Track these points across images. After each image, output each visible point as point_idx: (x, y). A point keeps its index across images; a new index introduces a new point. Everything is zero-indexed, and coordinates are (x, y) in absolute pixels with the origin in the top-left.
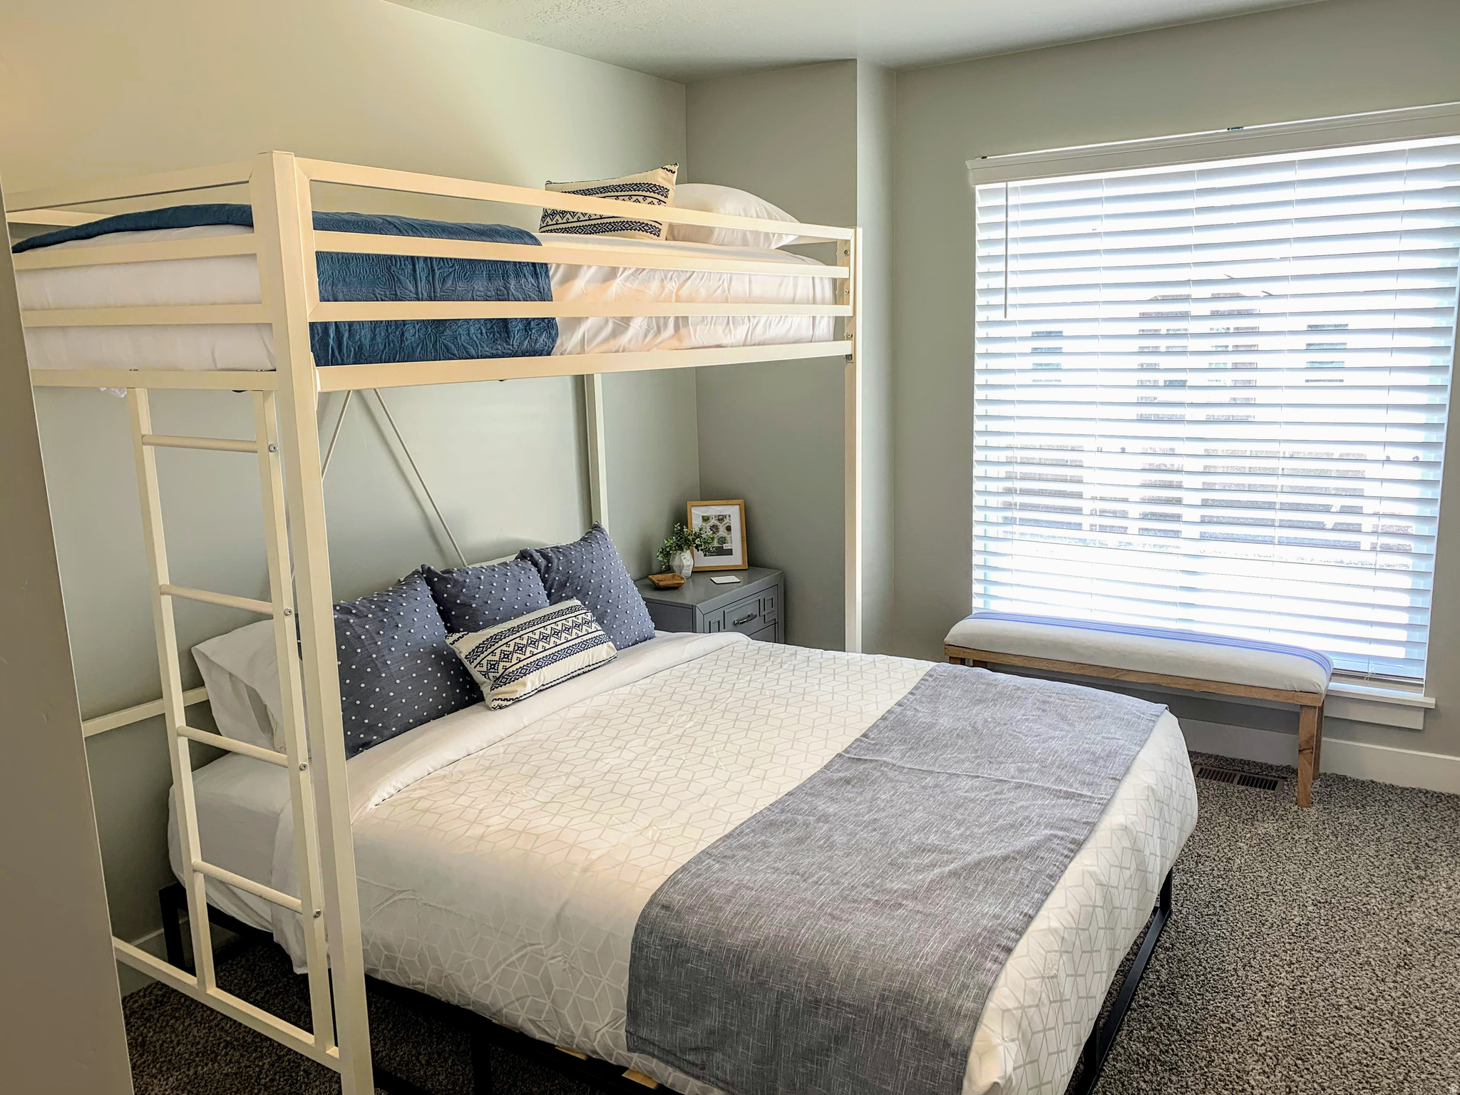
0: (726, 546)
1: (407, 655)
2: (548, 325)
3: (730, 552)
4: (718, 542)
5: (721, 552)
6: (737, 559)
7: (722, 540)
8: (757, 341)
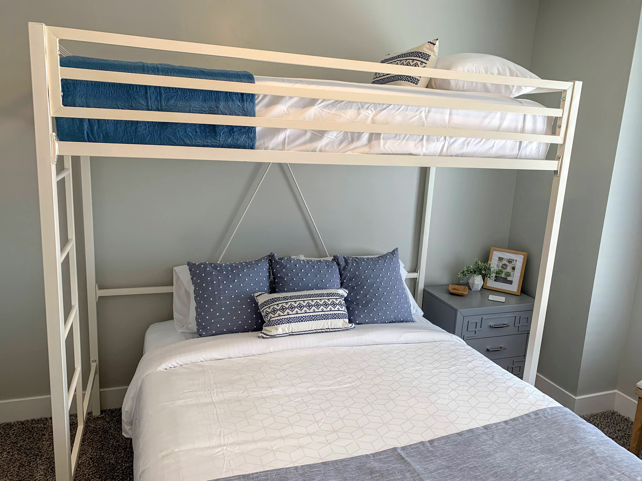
0: (509, 278)
1: (233, 296)
2: (250, 131)
3: (511, 282)
4: (505, 275)
5: (506, 281)
6: (514, 288)
7: (508, 274)
8: (453, 153)
